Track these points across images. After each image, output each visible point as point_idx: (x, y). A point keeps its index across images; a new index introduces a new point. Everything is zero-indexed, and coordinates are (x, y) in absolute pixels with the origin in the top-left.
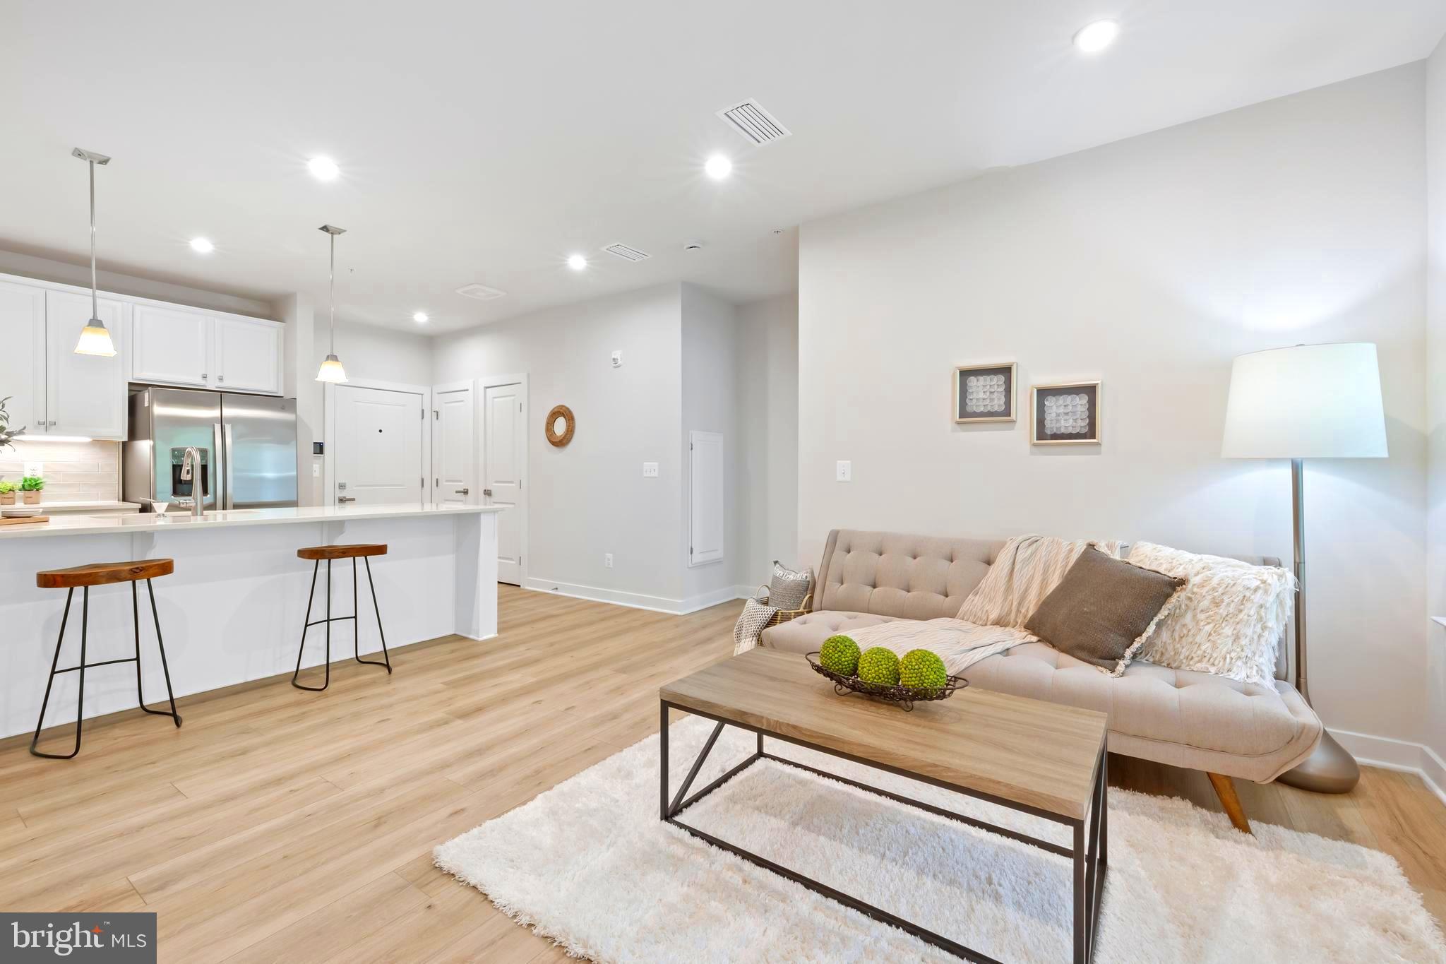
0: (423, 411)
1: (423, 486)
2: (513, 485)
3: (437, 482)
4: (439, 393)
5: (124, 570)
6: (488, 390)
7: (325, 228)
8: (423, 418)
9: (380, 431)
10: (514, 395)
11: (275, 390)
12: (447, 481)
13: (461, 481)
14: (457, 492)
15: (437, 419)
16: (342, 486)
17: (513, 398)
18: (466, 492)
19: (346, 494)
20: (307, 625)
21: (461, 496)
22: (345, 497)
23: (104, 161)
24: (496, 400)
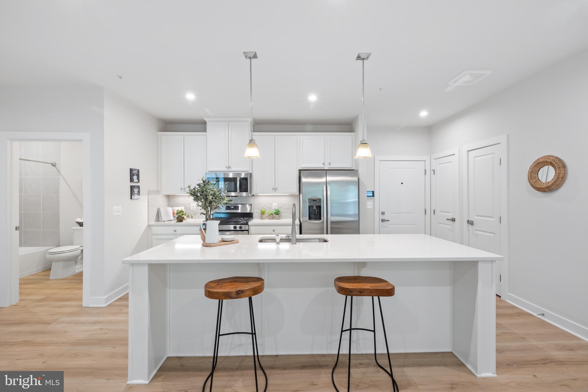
0: (425, 170)
1: (425, 213)
2: (494, 219)
3: (434, 212)
4: (435, 159)
5: (233, 292)
6: (470, 152)
7: (359, 58)
8: (425, 174)
9: (402, 183)
10: (494, 153)
11: (351, 166)
12: (440, 212)
13: (450, 213)
14: (447, 219)
15: (434, 174)
16: (383, 213)
17: (493, 155)
18: (453, 220)
19: (385, 217)
20: (342, 331)
21: (451, 222)
22: (384, 219)
23: (255, 56)
24: (476, 158)
